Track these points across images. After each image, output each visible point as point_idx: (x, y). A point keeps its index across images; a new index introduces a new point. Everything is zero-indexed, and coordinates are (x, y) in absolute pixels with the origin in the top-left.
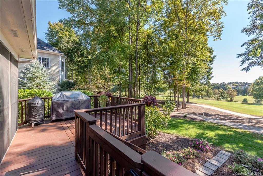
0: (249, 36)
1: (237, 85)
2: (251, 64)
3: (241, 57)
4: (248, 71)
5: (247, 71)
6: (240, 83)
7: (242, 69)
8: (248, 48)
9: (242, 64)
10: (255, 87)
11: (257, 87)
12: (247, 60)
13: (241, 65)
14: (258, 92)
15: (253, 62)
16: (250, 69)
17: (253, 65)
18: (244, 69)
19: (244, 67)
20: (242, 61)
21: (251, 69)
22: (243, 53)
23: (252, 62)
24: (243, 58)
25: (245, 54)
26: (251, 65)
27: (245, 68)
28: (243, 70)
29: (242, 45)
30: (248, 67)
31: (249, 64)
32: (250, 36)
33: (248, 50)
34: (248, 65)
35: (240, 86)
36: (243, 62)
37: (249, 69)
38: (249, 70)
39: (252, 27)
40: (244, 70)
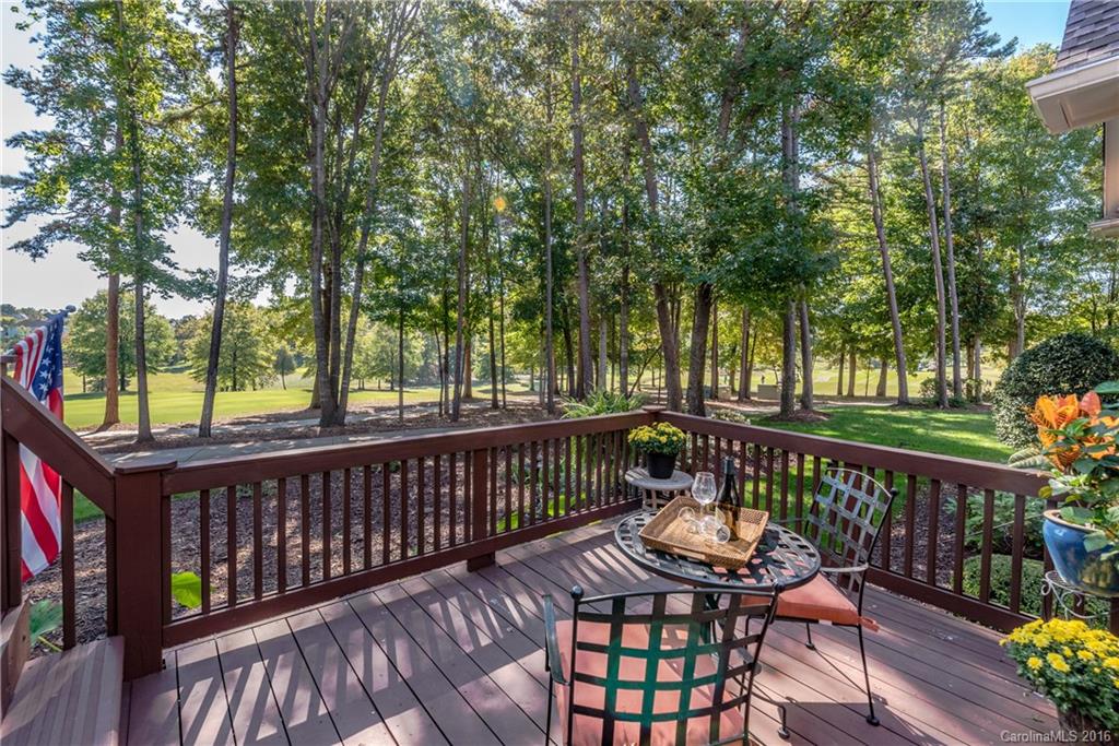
0: (38, 113)
1: (8, 318)
2: (49, 230)
3: (8, 190)
4: (41, 255)
5: (34, 256)
6: (23, 311)
7: (12, 244)
8: (38, 161)
9: (12, 220)
10: (83, 329)
11: (92, 330)
12: (33, 208)
13: (7, 223)
14: (94, 348)
15: (57, 225)
16: (46, 251)
17: (59, 235)
18: (25, 245)
19: (23, 240)
20: (10, 210)
21: (49, 248)
22: (16, 175)
23: (56, 222)
24: (14, 196)
25: (21, 181)
26: (49, 236)
27: (28, 242)
28: (16, 247)
29: (9, 138)
30: (39, 240)
31: (42, 229)
32: (42, 114)
33: (37, 171)
34: (39, 233)
35: (26, 323)
36: (17, 213)
37: (42, 248)
38: (45, 255)
39: (51, 85)
40: (21, 250)
